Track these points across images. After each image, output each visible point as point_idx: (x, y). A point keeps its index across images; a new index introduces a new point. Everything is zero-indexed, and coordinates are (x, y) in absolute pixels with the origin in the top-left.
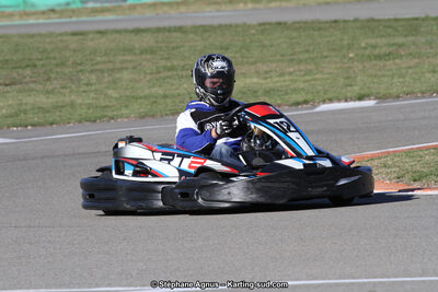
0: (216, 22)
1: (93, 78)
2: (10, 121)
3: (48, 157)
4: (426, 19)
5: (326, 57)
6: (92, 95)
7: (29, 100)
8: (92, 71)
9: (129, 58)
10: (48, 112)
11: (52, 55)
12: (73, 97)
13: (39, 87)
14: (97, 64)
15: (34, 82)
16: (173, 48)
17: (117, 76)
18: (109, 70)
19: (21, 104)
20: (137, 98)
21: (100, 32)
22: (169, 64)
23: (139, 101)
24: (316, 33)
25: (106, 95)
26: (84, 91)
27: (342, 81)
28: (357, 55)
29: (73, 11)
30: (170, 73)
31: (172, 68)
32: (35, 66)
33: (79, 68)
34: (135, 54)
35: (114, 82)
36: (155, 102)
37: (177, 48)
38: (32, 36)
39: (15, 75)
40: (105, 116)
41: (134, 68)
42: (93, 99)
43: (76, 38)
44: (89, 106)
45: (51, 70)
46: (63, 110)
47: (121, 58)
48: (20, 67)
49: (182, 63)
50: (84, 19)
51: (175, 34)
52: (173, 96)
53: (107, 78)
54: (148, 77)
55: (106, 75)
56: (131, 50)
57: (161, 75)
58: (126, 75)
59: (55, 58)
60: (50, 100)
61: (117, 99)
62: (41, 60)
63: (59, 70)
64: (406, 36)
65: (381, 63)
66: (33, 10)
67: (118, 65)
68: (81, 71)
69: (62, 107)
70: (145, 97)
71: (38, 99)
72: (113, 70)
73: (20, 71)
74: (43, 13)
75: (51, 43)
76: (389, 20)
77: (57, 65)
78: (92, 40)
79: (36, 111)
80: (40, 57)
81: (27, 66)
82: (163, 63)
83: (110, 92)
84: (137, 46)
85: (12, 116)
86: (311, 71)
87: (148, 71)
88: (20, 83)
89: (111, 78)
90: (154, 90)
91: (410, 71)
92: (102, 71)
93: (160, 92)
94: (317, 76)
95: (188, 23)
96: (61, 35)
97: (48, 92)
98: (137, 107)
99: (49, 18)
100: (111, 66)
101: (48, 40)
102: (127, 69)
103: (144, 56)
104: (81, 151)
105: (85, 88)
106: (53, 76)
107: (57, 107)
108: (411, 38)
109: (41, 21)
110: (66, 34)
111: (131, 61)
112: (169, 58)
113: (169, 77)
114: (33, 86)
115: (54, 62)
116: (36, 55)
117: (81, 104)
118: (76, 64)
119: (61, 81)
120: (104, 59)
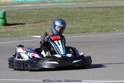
0: (120, 5)
1: (85, 21)
3: (72, 43)
6: (85, 25)
8: (85, 19)
9: (95, 15)
11: (74, 14)
12: (79, 26)
13: (70, 23)
14: (86, 16)
15: (68, 21)
16: (108, 13)
17: (92, 20)
20: (97, 27)
22: (107, 17)
23: (98, 27)
26: (82, 24)
29: (80, 1)
30: (107, 20)
31: (107, 18)
32: (69, 17)
33: (81, 18)
34: (97, 14)
35: (91, 22)
36: (102, 28)
38: (68, 8)
40: (88, 31)
41: (97, 18)
42: (85, 26)
43: (81, 9)
45: (73, 18)
46: (76, 29)
47: (93, 15)
48: (64, 17)
49: (110, 17)
50: (83, 4)
51: (109, 9)
52: (108, 26)
53: (89, 21)
54: (101, 21)
56: (96, 13)
57: (105, 20)
58: (94, 20)
59: (74, 15)
60: (73, 27)
61: (91, 27)
62: (71, 15)
63: (75, 18)
66: (69, 1)
67: (92, 17)
68: (82, 18)
69: (76, 28)
70: (100, 26)
71: (69, 26)
72: (91, 18)
74: (72, 2)
77: (75, 17)
78: (85, 10)
79: (69, 29)
80: (70, 14)
81: (67, 17)
82: (105, 17)
83: (90, 25)
84: (98, 12)
87: (101, 19)
92: (87, 18)
93: (104, 25)
95: (113, 5)
96: (76, 8)
97: (72, 24)
98: (97, 29)
99: (73, 3)
100: (90, 17)
101: (73, 9)
102: (94, 18)
103: (99, 15)
104: (81, 41)
105: (82, 23)
106: (74, 20)
107: (75, 28)
109: (71, 4)
110: (78, 8)
111: (96, 16)
113: (107, 21)
115: (74, 16)
116: (69, 14)
117: (81, 28)
118: (80, 16)
119: (76, 21)
120: (88, 15)
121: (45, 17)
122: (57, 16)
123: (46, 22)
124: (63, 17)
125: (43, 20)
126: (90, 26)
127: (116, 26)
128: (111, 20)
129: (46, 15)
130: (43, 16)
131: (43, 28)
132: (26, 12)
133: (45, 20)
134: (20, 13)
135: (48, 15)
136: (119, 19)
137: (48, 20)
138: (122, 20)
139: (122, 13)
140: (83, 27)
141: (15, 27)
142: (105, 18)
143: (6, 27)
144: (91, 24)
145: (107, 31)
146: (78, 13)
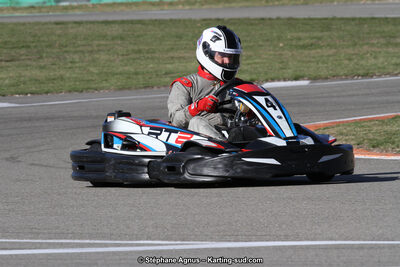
1: (76, 57)
2: (12, 89)
4: (334, 19)
5: (261, 46)
6: (77, 71)
8: (76, 52)
9: (103, 42)
10: (43, 83)
11: (42, 39)
12: (62, 72)
13: (34, 63)
14: (79, 46)
15: (30, 59)
16: (138, 36)
17: (97, 56)
18: (89, 52)
20: (114, 74)
22: (136, 48)
24: (250, 27)
25: (88, 71)
26: (70, 68)
27: (277, 65)
28: (285, 45)
30: (138, 56)
31: (140, 51)
32: (29, 47)
33: (65, 49)
34: (107, 39)
35: (94, 61)
37: (142, 36)
39: (13, 53)
41: (109, 51)
45: (42, 51)
47: (96, 42)
48: (17, 47)
49: (147, 48)
52: (143, 73)
53: (88, 57)
54: (121, 58)
55: (87, 55)
56: (104, 37)
57: (131, 56)
58: (103, 57)
59: (44, 41)
60: (43, 74)
62: (33, 42)
63: (48, 50)
64: (322, 31)
65: (306, 52)
67: (96, 48)
68: (66, 52)
70: (121, 74)
72: (92, 52)
73: (18, 51)
76: (305, 19)
77: (47, 46)
80: (32, 40)
81: (23, 46)
82: (131, 47)
83: (92, 69)
84: (109, 33)
85: (13, 86)
86: (251, 56)
87: (120, 53)
88: (18, 60)
89: (90, 58)
90: (126, 68)
91: (331, 58)
92: (82, 52)
93: (132, 70)
94: (256, 61)
97: (42, 68)
100: (90, 49)
102: (103, 51)
103: (115, 42)
105: (70, 65)
106: (44, 55)
107: (49, 80)
108: (326, 33)
111: (106, 45)
112: (135, 44)
113: (138, 59)
114: (29, 62)
115: (43, 44)
116: (30, 39)
117: (69, 78)
118: (61, 46)
119: (51, 59)
120: (84, 42)
126: (92, 73)
127: (166, 74)
128: (149, 55)
136: (171, 54)
138: (180, 58)
139: (177, 37)
142: (133, 50)
144: (95, 66)
145: (145, 87)
146: (54, 38)
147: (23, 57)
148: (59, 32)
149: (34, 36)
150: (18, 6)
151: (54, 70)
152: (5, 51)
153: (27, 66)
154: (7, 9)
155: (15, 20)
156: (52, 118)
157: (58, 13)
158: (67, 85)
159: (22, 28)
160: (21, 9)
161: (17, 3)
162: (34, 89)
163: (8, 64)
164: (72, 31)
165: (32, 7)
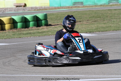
1: (115, 20)
2: (96, 30)
6: (115, 24)
7: (100, 25)
8: (115, 19)
10: (105, 28)
11: (104, 15)
12: (111, 25)
13: (102, 22)
14: (116, 17)
15: (101, 21)
18: (118, 18)
19: (98, 26)
21: (115, 10)
25: (119, 24)
32: (100, 17)
38: (99, 10)
39: (96, 19)
43: (110, 11)
44: (115, 27)
53: (118, 20)
55: (118, 19)
59: (105, 15)
62: (102, 16)
63: (106, 18)
68: (112, 18)
71: (102, 25)
73: (97, 19)
75: (104, 12)
81: (99, 17)
85: (96, 29)
88: (97, 21)
96: (106, 10)
97: (104, 24)
100: (119, 17)
101: (103, 11)
105: (113, 22)
106: (105, 20)
114: (100, 22)
115: (105, 16)
116: (101, 15)
117: (113, 26)
119: (107, 21)
121: (80, 18)
122: (90, 17)
123: (81, 22)
124: (96, 18)
125: (79, 20)
129: (81, 17)
130: (78, 17)
131: (80, 27)
132: (63, 14)
133: (80, 20)
134: (59, 15)
135: (83, 16)
137: (83, 20)
140: (114, 26)
141: (55, 27)
143: (48, 27)
146: (108, 14)
147: (99, 20)
148: (109, 12)
149: (102, 14)
150: (97, 5)
151: (108, 24)
152: (93, 19)
153: (100, 23)
154: (94, 6)
155: (96, 9)
156: (108, 39)
157: (109, 7)
158: (112, 28)
159: (98, 12)
160: (98, 6)
161: (97, 4)
162: (102, 30)
163: (94, 23)
164: (114, 12)
165: (101, 5)
